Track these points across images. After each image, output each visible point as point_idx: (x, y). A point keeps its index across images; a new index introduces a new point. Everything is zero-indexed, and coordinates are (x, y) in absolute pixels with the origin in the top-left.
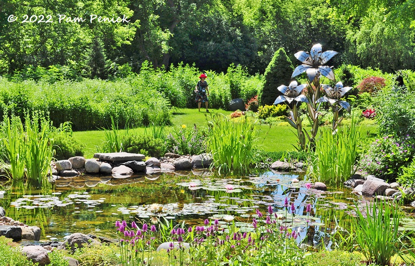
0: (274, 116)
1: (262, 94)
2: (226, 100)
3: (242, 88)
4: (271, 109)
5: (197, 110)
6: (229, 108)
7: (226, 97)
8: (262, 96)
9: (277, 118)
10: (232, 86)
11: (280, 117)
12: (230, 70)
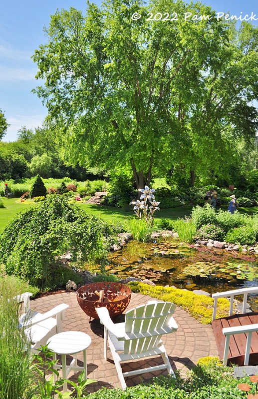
0: (41, 201)
4: (39, 198)
8: (32, 193)
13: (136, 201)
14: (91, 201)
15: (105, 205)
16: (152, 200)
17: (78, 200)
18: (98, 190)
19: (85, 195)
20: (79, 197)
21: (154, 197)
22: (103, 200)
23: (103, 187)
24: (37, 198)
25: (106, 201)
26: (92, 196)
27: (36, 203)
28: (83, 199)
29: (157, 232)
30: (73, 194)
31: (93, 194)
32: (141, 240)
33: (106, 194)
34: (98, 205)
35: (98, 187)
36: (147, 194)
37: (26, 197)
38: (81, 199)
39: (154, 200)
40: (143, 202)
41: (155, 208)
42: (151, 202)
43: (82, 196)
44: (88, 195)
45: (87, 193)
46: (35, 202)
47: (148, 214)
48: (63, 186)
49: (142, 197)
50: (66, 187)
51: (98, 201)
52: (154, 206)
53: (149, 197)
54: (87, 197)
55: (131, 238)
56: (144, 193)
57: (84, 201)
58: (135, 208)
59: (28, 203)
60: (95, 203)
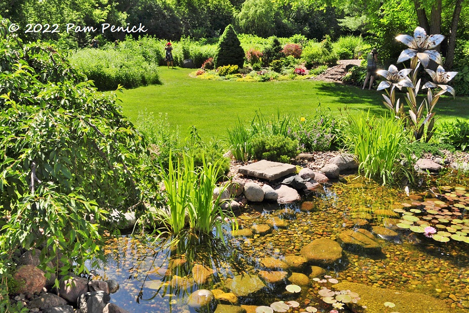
0: (231, 73)
1: (217, 57)
2: (181, 61)
3: (191, 52)
4: (228, 69)
5: (167, 67)
6: (183, 66)
7: (181, 59)
8: (218, 59)
9: (233, 75)
10: (184, 51)
11: (236, 74)
12: (182, 39)
13: (387, 69)
14: (326, 75)
15: (351, 84)
16: (433, 65)
17: (300, 74)
18: (344, 56)
19: (318, 64)
20: (305, 68)
21: (438, 58)
22: (349, 74)
23: (356, 50)
24: (224, 68)
25: (356, 76)
26: (330, 66)
27: (221, 78)
28: (312, 71)
29: (436, 154)
30: (294, 62)
31: (332, 63)
32: (377, 178)
33: (358, 63)
34: (336, 84)
35: (346, 50)
36: (420, 50)
37: (210, 67)
38: (307, 71)
39: (440, 67)
40: (406, 72)
41: (441, 89)
42: (431, 73)
43: (309, 66)
44: (322, 64)
45: (321, 61)
46: (220, 75)
47: (418, 103)
48: (275, 46)
49: (404, 56)
50: (280, 49)
51: (339, 77)
52: (437, 83)
53: (423, 57)
54: (319, 69)
55: (349, 169)
56: (411, 45)
57: (312, 76)
58: (382, 86)
59: (208, 78)
60: (331, 81)
